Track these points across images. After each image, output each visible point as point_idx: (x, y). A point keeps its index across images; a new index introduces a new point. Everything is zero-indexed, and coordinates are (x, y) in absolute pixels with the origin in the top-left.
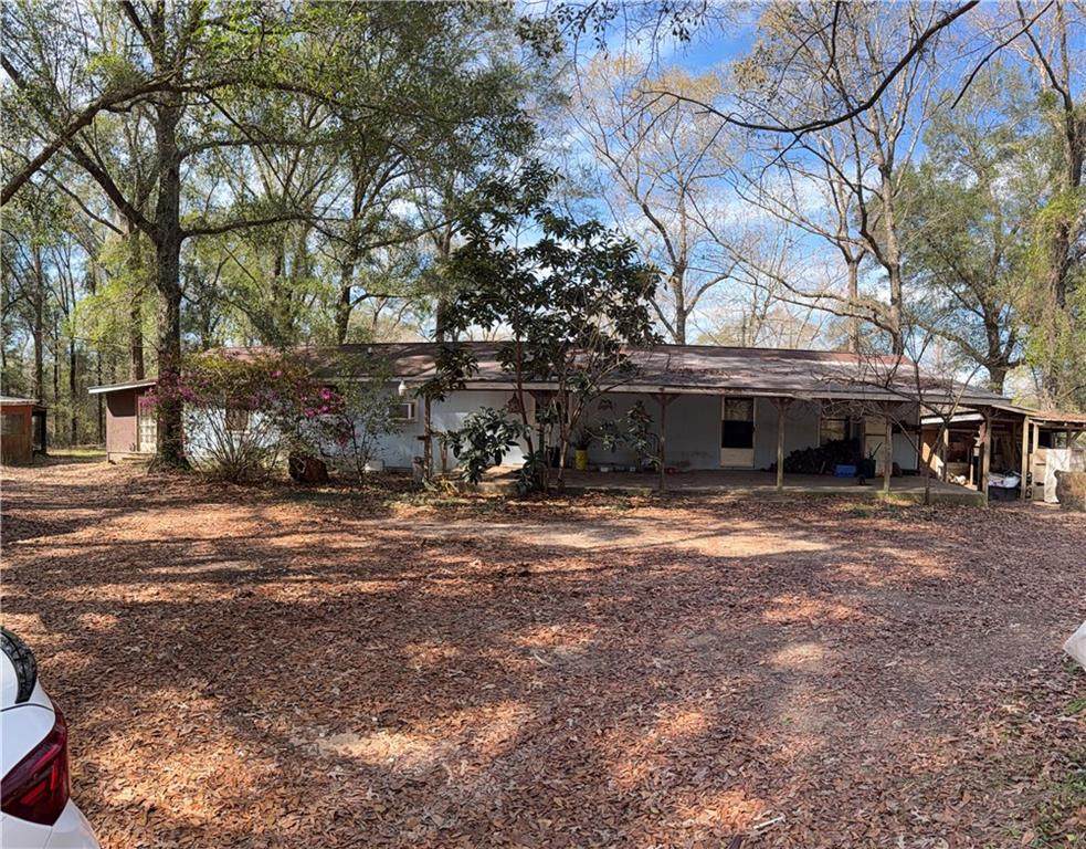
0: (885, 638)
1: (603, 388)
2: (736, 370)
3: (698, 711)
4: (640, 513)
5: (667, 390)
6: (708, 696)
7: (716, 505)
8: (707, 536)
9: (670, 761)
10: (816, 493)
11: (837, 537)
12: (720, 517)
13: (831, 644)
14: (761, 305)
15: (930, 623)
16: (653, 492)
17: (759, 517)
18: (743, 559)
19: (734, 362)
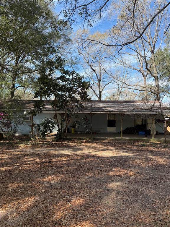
0: (142, 182)
1: (76, 112)
2: (110, 107)
3: (84, 198)
4: (85, 144)
5: (92, 112)
6: (88, 194)
7: (104, 142)
8: (100, 151)
9: (72, 212)
10: (132, 140)
11: (136, 152)
12: (104, 145)
13: (126, 182)
14: (120, 89)
15: (157, 178)
16: (90, 139)
17: (115, 146)
18: (107, 157)
19: (110, 105)
